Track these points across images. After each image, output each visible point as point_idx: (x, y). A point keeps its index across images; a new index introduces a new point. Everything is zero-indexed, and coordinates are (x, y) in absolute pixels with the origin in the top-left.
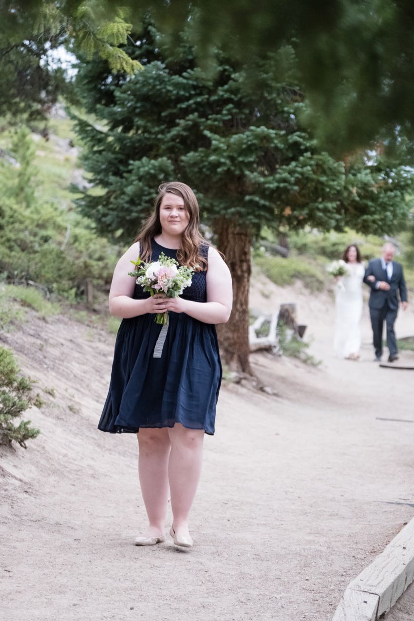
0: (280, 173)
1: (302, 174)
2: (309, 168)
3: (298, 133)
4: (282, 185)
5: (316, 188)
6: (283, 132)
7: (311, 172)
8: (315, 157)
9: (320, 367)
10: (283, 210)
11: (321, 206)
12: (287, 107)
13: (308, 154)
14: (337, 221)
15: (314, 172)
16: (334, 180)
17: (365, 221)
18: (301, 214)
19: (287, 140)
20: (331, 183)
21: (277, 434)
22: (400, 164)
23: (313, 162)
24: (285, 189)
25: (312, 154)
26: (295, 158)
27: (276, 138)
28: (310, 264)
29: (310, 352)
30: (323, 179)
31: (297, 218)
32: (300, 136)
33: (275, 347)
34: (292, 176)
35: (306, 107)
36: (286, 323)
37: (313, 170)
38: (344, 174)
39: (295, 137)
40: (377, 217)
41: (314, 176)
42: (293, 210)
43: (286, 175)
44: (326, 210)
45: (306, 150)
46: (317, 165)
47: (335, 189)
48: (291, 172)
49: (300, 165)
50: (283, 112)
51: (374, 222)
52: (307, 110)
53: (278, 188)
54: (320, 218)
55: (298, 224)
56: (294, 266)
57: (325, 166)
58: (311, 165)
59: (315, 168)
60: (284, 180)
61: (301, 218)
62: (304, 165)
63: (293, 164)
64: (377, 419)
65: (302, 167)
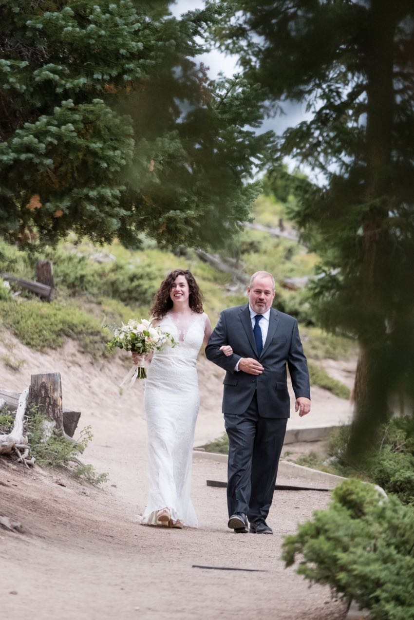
0: (19, 136)
1: (59, 137)
2: (71, 126)
3: (51, 65)
4: (23, 157)
5: (84, 163)
6: (24, 64)
7: (75, 134)
8: (82, 107)
9: (102, 485)
10: (26, 201)
11: (93, 194)
12: (31, 19)
13: (70, 103)
14: (123, 220)
15: (80, 134)
16: (115, 149)
17: (171, 220)
18: (57, 208)
19: (32, 79)
20: (111, 153)
21: (14, 593)
22: (233, 121)
23: (77, 117)
24: (30, 163)
25: (76, 103)
26: (46, 110)
27: (13, 74)
28: (91, 311)
29: (84, 459)
30: (97, 145)
31: (51, 215)
32: (54, 72)
33: (22, 451)
34: (40, 142)
35: (64, 19)
36: (41, 410)
37: (77, 130)
38: (133, 137)
39: (45, 73)
40: (191, 213)
41: (81, 142)
42: (44, 201)
43: (30, 139)
44: (101, 201)
45: (66, 95)
46: (86, 121)
47: (119, 165)
48: (40, 135)
49: (56, 122)
50: (25, 28)
51: (187, 221)
52: (67, 26)
53: (16, 161)
54: (92, 215)
55: (55, 228)
56: (61, 315)
57: (100, 124)
58: (74, 122)
59: (82, 126)
60: (28, 149)
61: (59, 214)
62: (62, 123)
63: (44, 119)
64: (194, 566)
65: (59, 126)
